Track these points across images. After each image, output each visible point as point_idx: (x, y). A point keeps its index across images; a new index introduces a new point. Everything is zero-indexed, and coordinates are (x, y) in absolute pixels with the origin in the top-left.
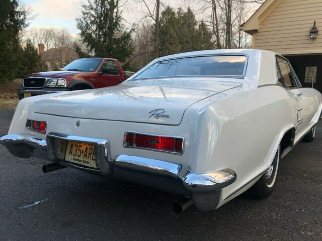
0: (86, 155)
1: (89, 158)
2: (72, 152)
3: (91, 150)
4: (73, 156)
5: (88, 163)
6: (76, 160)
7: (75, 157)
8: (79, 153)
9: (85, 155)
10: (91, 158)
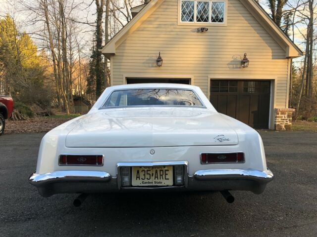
0: (157, 177)
1: (161, 178)
2: (139, 177)
3: (162, 172)
4: (141, 181)
5: (161, 183)
6: (146, 183)
7: (144, 180)
8: (147, 176)
9: (155, 177)
10: (164, 178)
